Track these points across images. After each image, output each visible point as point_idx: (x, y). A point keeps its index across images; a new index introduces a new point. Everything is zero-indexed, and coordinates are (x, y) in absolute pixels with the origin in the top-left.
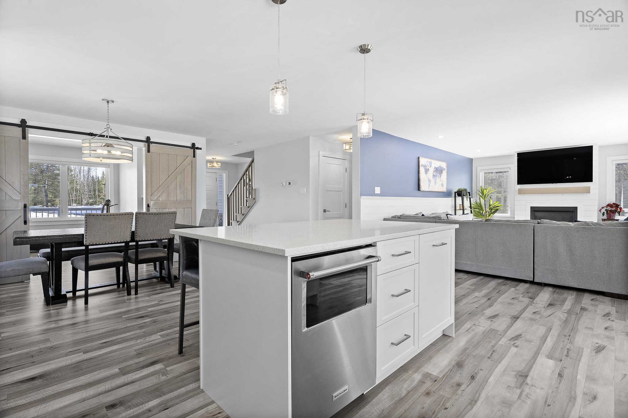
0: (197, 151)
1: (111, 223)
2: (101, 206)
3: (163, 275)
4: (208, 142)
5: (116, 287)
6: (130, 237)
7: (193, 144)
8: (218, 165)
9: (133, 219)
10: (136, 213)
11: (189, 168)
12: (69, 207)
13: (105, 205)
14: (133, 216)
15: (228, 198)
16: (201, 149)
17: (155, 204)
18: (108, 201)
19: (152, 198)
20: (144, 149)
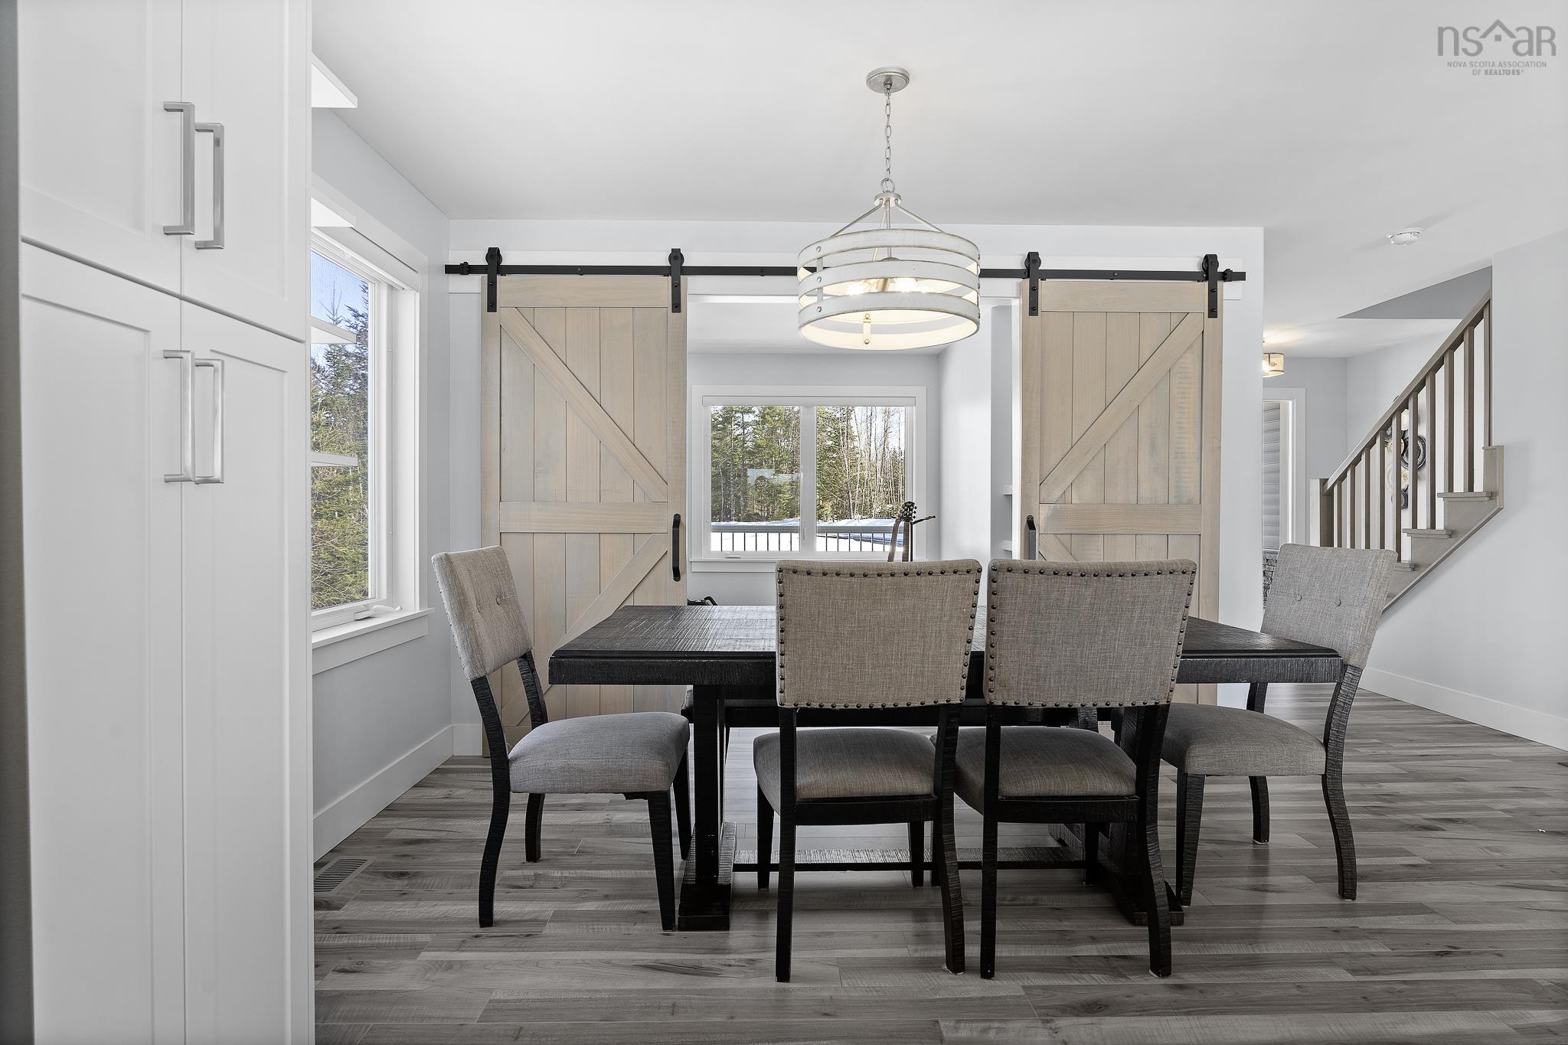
0: (1226, 289)
1: (882, 613)
2: (891, 523)
3: (1101, 856)
4: (1274, 244)
5: (906, 876)
6: (965, 684)
7: (1210, 261)
8: (1274, 365)
9: (976, 594)
10: (994, 569)
11: (1191, 361)
12: (821, 524)
13: (901, 518)
14: (978, 582)
15: (1327, 496)
16: (1241, 276)
17: (1054, 516)
18: (909, 507)
19: (1044, 495)
20: (1018, 305)
